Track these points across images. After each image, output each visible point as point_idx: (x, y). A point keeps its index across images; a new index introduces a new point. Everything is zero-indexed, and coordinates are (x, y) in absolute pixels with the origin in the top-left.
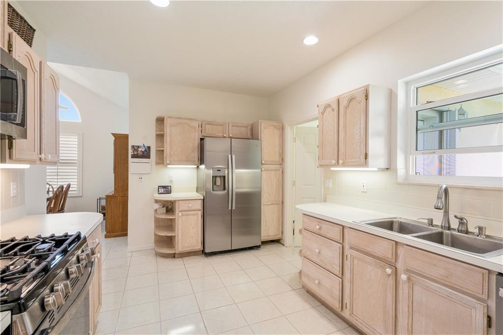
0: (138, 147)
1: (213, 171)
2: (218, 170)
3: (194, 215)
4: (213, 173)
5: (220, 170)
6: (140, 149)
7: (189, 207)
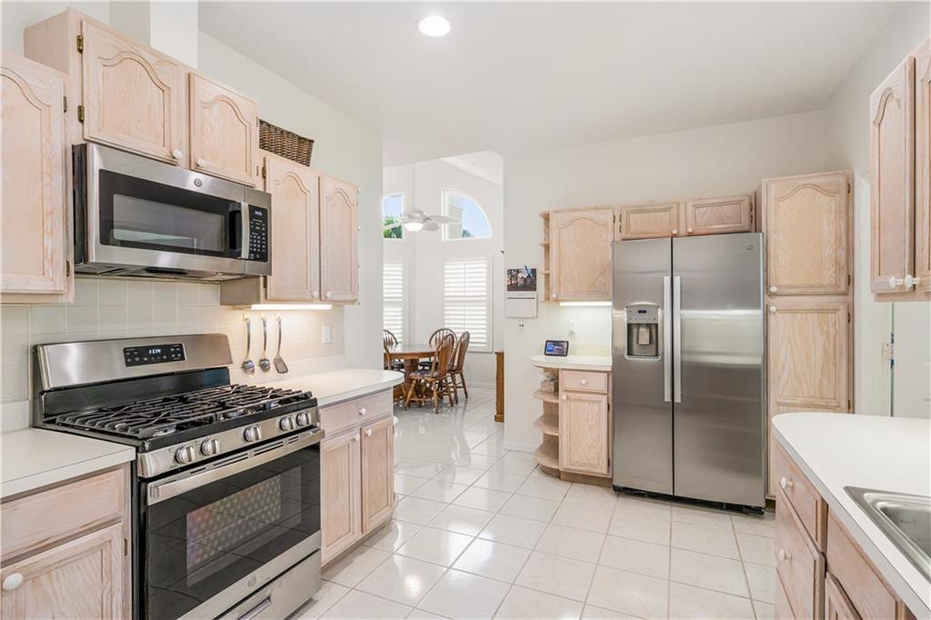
0: (518, 271)
1: (629, 312)
2: (640, 312)
3: (594, 402)
4: (629, 318)
5: (645, 312)
6: (520, 275)
7: (581, 384)
